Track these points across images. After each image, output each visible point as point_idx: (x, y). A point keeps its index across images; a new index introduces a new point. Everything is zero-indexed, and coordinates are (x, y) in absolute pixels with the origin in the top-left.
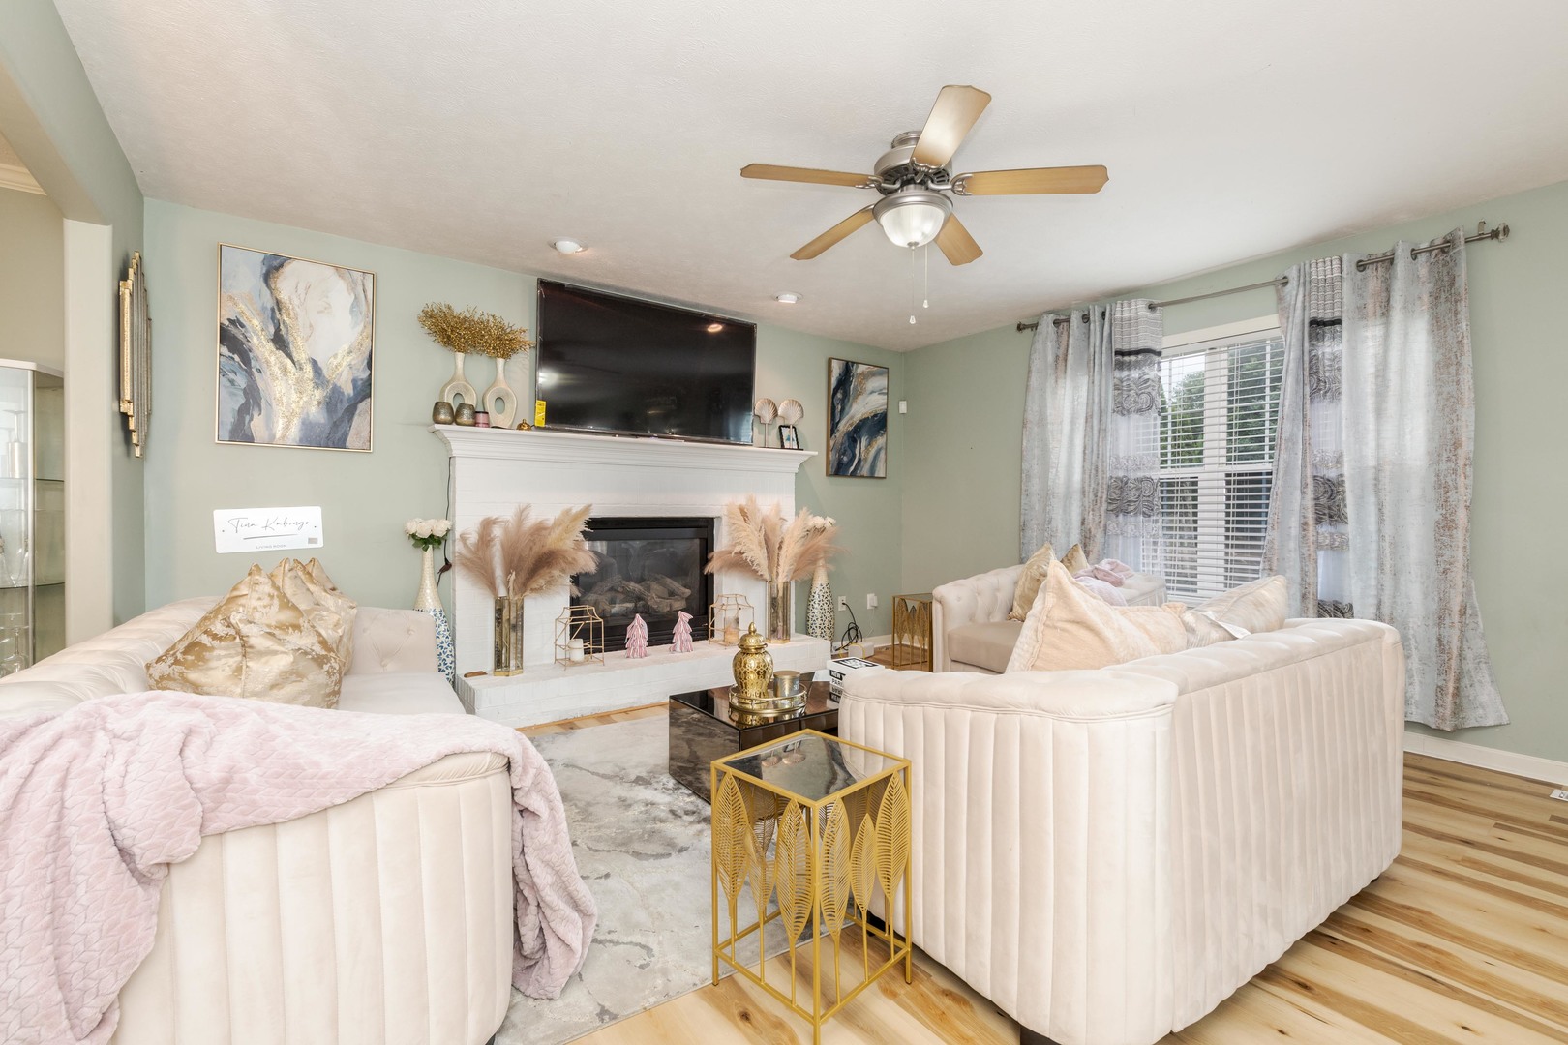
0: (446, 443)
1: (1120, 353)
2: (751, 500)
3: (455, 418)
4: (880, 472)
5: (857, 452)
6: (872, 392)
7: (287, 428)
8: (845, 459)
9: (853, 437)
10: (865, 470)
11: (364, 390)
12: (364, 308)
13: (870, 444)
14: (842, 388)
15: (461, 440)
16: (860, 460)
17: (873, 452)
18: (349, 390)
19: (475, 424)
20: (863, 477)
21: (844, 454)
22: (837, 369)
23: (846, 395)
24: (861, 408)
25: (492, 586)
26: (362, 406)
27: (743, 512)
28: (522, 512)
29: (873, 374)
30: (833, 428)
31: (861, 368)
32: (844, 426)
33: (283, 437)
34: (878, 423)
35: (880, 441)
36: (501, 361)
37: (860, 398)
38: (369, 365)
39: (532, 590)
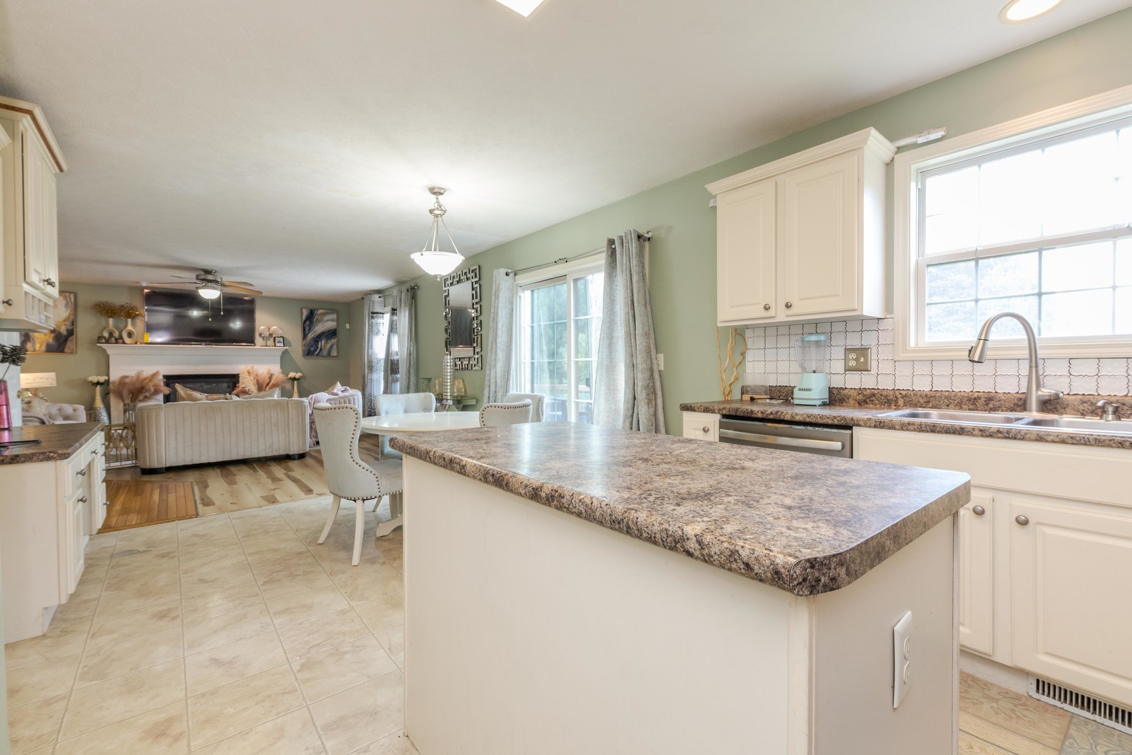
0: (104, 351)
1: (373, 313)
2: (252, 368)
3: (107, 341)
4: (334, 353)
5: (319, 346)
6: (327, 321)
7: (41, 347)
8: (312, 349)
9: (317, 339)
10: (325, 352)
11: (71, 333)
12: (70, 304)
13: (326, 343)
14: (310, 319)
15: (111, 349)
16: (321, 349)
17: (329, 345)
18: (65, 333)
19: (117, 343)
20: (323, 356)
21: (312, 347)
22: (305, 313)
23: (311, 323)
24: (319, 328)
25: (123, 400)
26: (70, 338)
27: (249, 373)
28: (139, 373)
29: (328, 313)
30: (305, 336)
31: (320, 311)
32: (310, 336)
33: (39, 350)
34: (332, 334)
35: (334, 341)
36: (129, 320)
37: (320, 324)
38: (73, 324)
39: (140, 401)
